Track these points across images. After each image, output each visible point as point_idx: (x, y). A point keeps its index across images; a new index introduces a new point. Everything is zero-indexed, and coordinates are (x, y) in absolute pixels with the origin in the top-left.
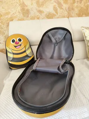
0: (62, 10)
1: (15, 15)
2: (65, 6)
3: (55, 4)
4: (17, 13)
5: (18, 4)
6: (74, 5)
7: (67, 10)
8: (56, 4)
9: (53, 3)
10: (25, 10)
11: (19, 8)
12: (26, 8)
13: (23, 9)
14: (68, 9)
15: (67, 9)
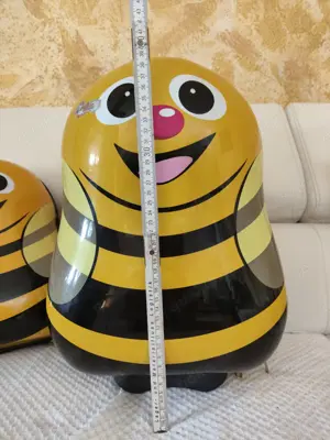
0: (255, 75)
1: (39, 89)
2: (270, 57)
3: (222, 47)
4: (48, 82)
5: (54, 46)
6: (313, 55)
7: (281, 75)
8: (229, 49)
9: (211, 44)
10: (84, 68)
11: (58, 61)
12: (88, 61)
13: (73, 66)
14: (287, 69)
15: (281, 69)
